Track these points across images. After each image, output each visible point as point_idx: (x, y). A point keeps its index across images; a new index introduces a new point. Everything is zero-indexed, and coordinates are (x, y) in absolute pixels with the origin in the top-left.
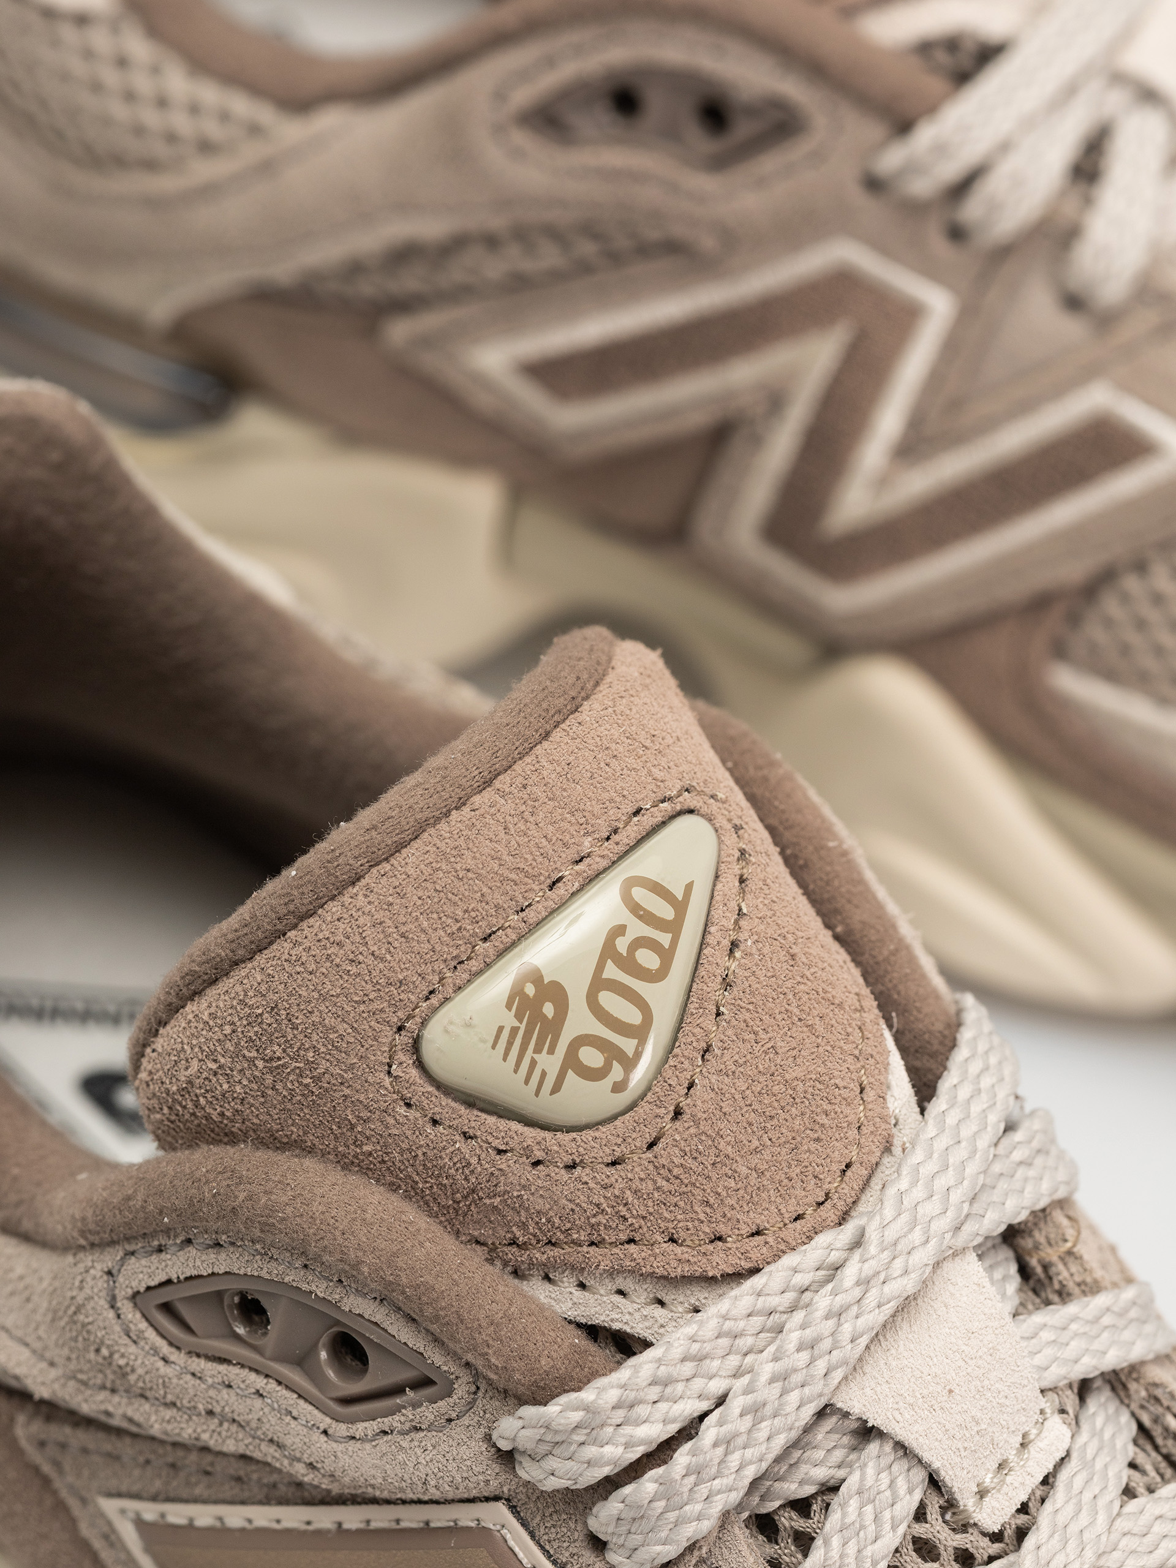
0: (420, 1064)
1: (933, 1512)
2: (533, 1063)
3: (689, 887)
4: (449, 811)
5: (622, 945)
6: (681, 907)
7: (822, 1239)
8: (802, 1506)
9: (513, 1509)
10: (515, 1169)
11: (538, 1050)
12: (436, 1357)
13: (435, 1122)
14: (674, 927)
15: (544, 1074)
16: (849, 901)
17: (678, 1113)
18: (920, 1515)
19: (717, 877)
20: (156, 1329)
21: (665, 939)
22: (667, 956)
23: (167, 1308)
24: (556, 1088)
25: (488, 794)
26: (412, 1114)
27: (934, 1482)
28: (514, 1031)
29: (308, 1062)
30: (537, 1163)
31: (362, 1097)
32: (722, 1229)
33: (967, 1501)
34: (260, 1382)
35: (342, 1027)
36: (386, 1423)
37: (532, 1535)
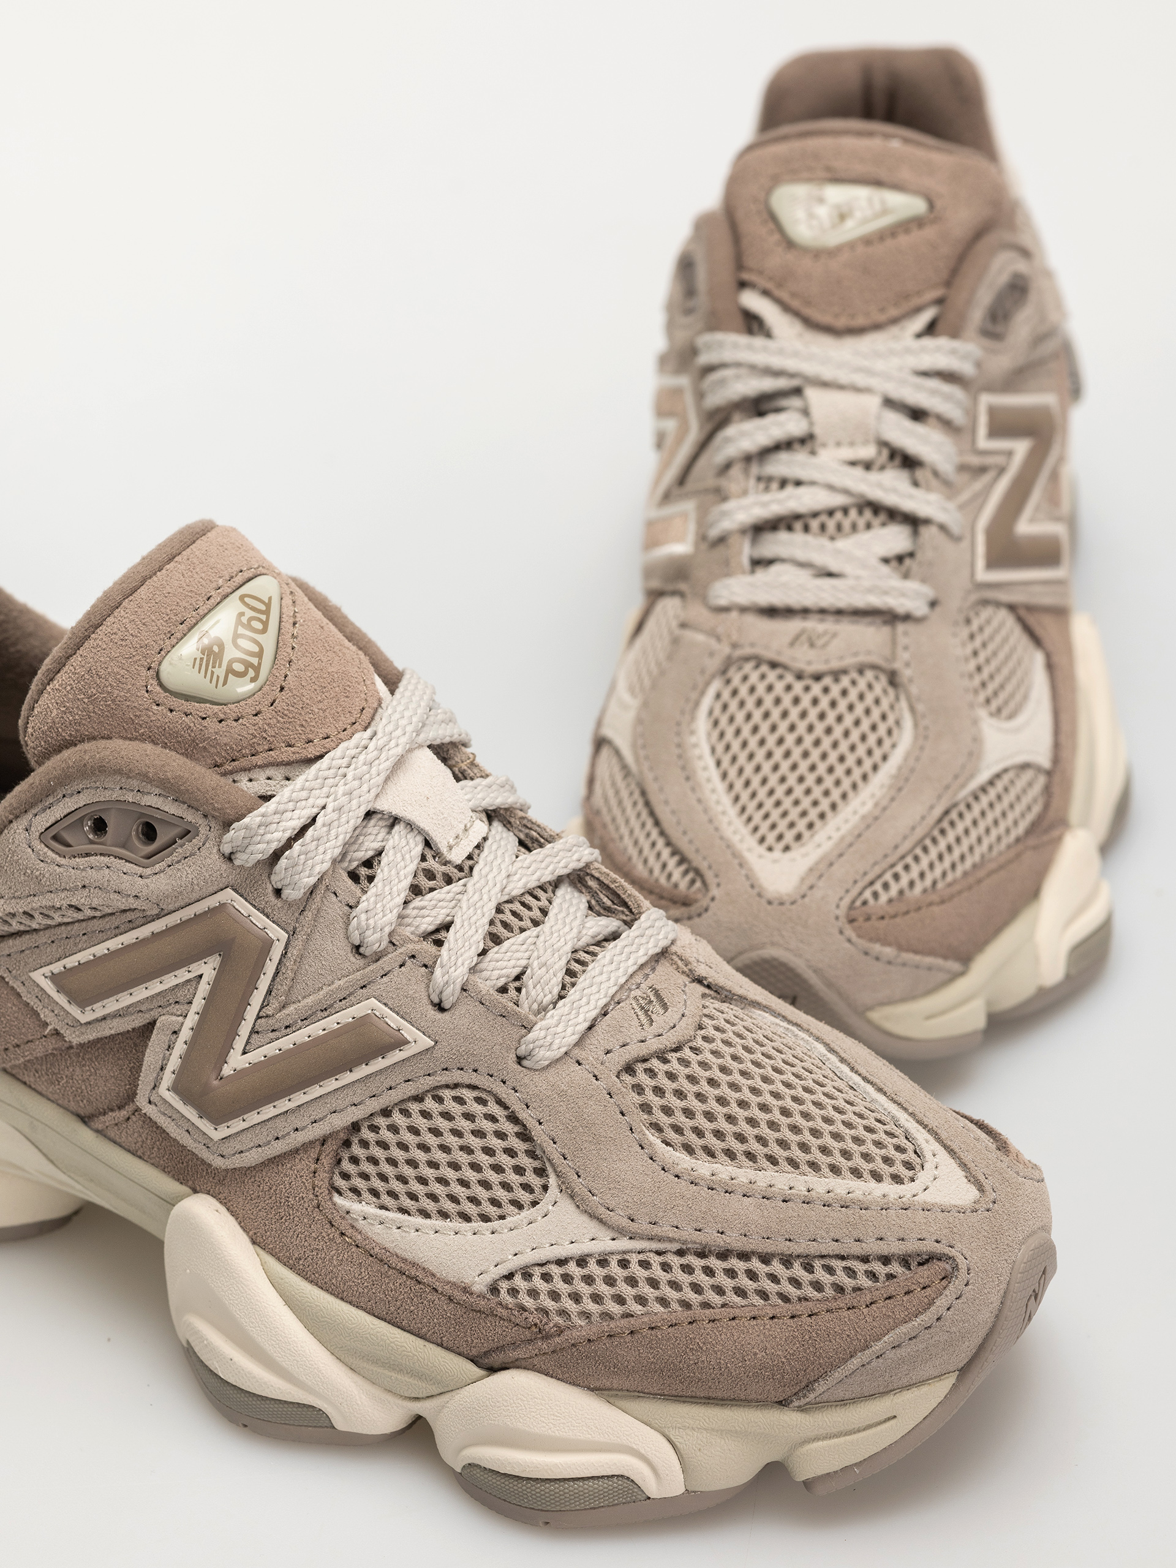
0: (161, 685)
1: (429, 856)
2: (213, 673)
3: (270, 599)
4: (156, 572)
5: (244, 620)
6: (268, 605)
7: (357, 736)
8: (368, 863)
9: (235, 890)
10: (212, 725)
11: (214, 667)
12: (190, 816)
13: (171, 711)
14: (267, 612)
15: (218, 677)
16: (343, 626)
17: (282, 689)
18: (423, 858)
19: (282, 599)
20: (53, 850)
21: (263, 617)
22: (266, 624)
23: (55, 838)
24: (225, 683)
25: (172, 564)
26: (160, 708)
27: (428, 844)
28: (202, 659)
29: (109, 693)
30: (220, 721)
31: (136, 704)
32: (311, 736)
33: (444, 849)
34: (106, 859)
35: (122, 672)
36: (169, 860)
37: (246, 900)
